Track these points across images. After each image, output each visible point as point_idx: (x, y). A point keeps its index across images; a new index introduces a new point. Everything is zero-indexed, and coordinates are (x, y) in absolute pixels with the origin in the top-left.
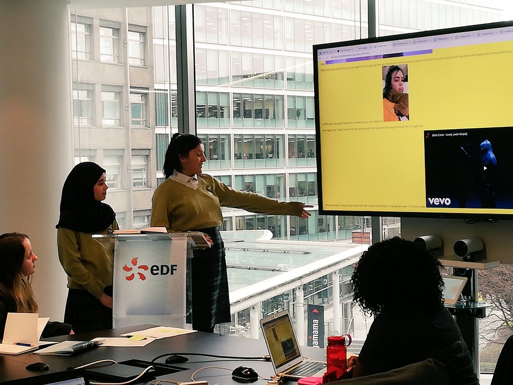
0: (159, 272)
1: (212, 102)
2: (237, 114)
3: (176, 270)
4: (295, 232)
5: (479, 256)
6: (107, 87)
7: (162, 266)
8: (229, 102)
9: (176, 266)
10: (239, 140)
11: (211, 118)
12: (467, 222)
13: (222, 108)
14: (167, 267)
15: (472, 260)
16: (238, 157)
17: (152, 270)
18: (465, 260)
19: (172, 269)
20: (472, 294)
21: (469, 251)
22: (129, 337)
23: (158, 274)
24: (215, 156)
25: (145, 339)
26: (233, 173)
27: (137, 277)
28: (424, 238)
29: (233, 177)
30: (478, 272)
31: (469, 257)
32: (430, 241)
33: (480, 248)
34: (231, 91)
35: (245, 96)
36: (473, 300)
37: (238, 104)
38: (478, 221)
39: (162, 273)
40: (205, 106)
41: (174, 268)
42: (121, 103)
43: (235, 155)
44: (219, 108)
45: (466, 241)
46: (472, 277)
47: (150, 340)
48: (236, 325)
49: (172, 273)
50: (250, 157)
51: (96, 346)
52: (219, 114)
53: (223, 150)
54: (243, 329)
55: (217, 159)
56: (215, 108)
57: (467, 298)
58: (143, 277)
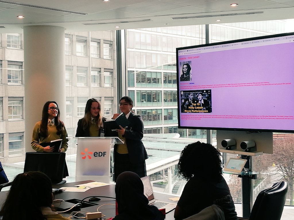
0: (98, 155)
1: (154, 76)
2: (165, 82)
3: (106, 154)
4: (190, 134)
5: (253, 149)
6: (106, 70)
7: (99, 152)
8: (161, 77)
9: (106, 152)
10: (166, 93)
11: (154, 83)
12: (247, 133)
13: (158, 79)
14: (102, 153)
15: (249, 151)
16: (165, 101)
17: (94, 154)
18: (246, 151)
19: (104, 154)
20: (250, 167)
21: (248, 147)
22: (78, 187)
23: (97, 156)
24: (155, 100)
25: (85, 188)
26: (163, 108)
27: (87, 157)
28: (227, 140)
29: (163, 110)
30: (253, 157)
31: (248, 150)
32: (229, 142)
33: (254, 145)
34: (163, 71)
35: (169, 74)
36: (251, 171)
37: (166, 78)
38: (252, 132)
39: (99, 156)
40: (150, 78)
41: (105, 153)
42: (112, 77)
43: (164, 100)
44: (157, 79)
45: (246, 142)
46: (250, 160)
47: (88, 189)
48: (164, 176)
49: (104, 156)
50: (171, 101)
51: (61, 191)
52: (157, 82)
53: (159, 98)
54: (167, 177)
55: (156, 102)
56: (155, 79)
57: (248, 169)
58: (90, 158)
